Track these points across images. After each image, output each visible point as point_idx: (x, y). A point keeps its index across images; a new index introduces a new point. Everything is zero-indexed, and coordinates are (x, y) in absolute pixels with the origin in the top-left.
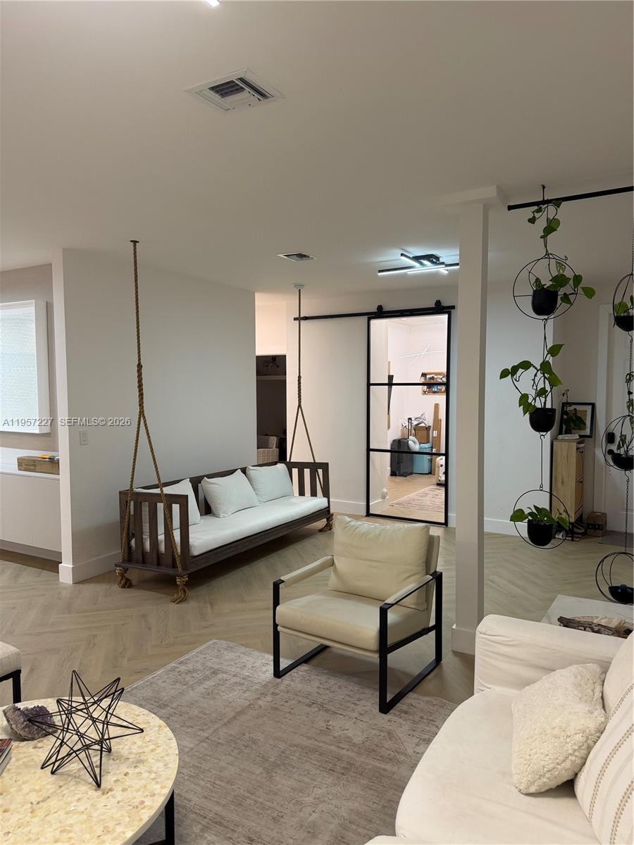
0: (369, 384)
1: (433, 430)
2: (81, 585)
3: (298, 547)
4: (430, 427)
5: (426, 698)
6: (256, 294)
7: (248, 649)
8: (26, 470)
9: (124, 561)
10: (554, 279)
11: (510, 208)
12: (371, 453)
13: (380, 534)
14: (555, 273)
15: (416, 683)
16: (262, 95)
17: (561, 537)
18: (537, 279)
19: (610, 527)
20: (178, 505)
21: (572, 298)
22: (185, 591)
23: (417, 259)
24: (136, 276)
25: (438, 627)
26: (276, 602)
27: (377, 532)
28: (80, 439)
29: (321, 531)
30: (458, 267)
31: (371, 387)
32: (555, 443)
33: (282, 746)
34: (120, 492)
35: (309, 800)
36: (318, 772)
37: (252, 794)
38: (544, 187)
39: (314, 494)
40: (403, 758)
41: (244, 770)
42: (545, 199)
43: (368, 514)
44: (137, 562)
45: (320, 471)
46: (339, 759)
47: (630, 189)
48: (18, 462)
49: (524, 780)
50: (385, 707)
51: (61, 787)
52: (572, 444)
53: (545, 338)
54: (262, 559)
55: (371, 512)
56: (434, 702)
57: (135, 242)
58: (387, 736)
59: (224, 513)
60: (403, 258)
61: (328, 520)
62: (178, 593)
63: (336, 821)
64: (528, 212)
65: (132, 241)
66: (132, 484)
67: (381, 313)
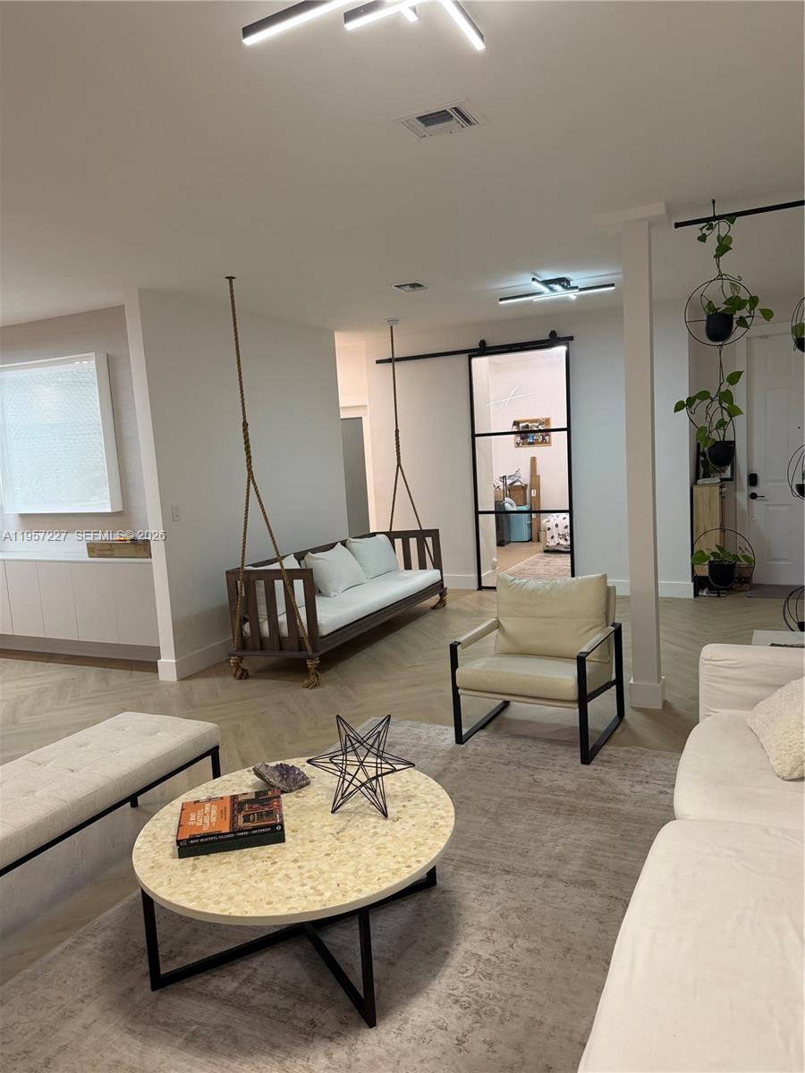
0: (474, 436)
1: (531, 489)
2: (188, 682)
3: (415, 625)
4: (526, 485)
5: (625, 748)
6: (336, 334)
7: (414, 723)
8: (99, 556)
9: (238, 650)
10: (729, 302)
11: (677, 225)
12: (480, 516)
13: (551, 589)
14: (729, 295)
15: (608, 736)
16: (467, 121)
17: (705, 594)
18: (710, 302)
19: (756, 580)
20: (302, 581)
21: (748, 320)
22: (317, 675)
23: (546, 283)
24: (235, 319)
25: (619, 682)
26: (454, 665)
27: (547, 587)
28: (171, 515)
29: (434, 608)
30: (613, 288)
31: (476, 438)
32: (695, 488)
33: (497, 799)
34: (227, 572)
35: (547, 837)
36: (543, 815)
37: (489, 838)
38: (714, 202)
39: (423, 566)
40: (623, 797)
41: (469, 821)
42: (716, 215)
43: (480, 588)
44: (254, 649)
45: (429, 540)
46: (560, 804)
47: (801, 203)
48: (88, 548)
49: (788, 768)
50: (587, 758)
51: (349, 821)
52: (713, 488)
53: (721, 366)
54: (382, 641)
55: (483, 585)
56: (634, 751)
57: (231, 279)
58: (598, 782)
59: (334, 591)
60: (535, 283)
61: (441, 595)
62: (309, 678)
63: (582, 850)
64: (695, 230)
65: (227, 278)
66: (243, 561)
67: (484, 350)
